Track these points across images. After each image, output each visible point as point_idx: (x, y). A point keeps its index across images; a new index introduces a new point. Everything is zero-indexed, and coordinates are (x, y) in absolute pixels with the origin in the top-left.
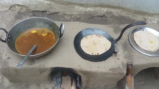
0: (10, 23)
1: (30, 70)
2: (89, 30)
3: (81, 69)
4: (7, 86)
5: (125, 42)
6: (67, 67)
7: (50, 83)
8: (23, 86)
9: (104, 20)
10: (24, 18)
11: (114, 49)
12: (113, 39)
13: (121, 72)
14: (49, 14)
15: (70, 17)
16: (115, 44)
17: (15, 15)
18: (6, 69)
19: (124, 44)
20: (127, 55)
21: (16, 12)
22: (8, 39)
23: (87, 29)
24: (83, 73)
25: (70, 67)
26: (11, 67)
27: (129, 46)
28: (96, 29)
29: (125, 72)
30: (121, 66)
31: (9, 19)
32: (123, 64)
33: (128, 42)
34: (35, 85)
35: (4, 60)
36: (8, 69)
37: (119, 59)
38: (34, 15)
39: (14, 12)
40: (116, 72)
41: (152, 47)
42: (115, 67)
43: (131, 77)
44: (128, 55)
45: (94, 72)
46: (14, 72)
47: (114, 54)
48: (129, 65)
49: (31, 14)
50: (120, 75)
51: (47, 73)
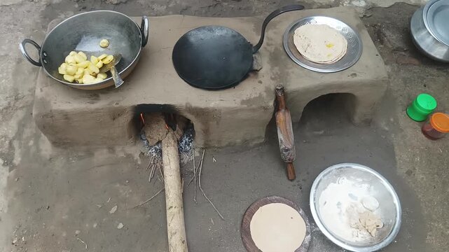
0: (33, 30)
1: (92, 113)
2: (203, 31)
3: (188, 106)
4: (48, 158)
5: (276, 49)
6: (162, 103)
7: (135, 145)
8: (80, 154)
9: (245, 9)
10: (62, 16)
11: (252, 65)
12: (251, 45)
13: (264, 105)
14: (117, 4)
15: (165, 7)
16: (254, 55)
17: (42, 11)
18: (45, 116)
19: (274, 53)
20: (277, 73)
21: (43, 3)
22: (43, 59)
23: (198, 29)
24: (193, 114)
25: (167, 103)
26: (55, 111)
27: (284, 57)
28: (217, 27)
29: (271, 104)
30: (264, 95)
31: (28, 22)
32: (267, 90)
33: (282, 49)
34: (105, 151)
35: (41, 99)
36: (51, 115)
37: (260, 82)
38: (84, 8)
39: (37, 4)
40: (254, 106)
41: (329, 56)
42: (252, 97)
43: (284, 114)
44: (279, 73)
45: (214, 110)
46: (63, 120)
47: (251, 75)
48: (278, 89)
49: (77, 6)
50: (263, 110)
51: (126, 119)
